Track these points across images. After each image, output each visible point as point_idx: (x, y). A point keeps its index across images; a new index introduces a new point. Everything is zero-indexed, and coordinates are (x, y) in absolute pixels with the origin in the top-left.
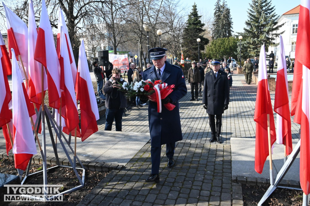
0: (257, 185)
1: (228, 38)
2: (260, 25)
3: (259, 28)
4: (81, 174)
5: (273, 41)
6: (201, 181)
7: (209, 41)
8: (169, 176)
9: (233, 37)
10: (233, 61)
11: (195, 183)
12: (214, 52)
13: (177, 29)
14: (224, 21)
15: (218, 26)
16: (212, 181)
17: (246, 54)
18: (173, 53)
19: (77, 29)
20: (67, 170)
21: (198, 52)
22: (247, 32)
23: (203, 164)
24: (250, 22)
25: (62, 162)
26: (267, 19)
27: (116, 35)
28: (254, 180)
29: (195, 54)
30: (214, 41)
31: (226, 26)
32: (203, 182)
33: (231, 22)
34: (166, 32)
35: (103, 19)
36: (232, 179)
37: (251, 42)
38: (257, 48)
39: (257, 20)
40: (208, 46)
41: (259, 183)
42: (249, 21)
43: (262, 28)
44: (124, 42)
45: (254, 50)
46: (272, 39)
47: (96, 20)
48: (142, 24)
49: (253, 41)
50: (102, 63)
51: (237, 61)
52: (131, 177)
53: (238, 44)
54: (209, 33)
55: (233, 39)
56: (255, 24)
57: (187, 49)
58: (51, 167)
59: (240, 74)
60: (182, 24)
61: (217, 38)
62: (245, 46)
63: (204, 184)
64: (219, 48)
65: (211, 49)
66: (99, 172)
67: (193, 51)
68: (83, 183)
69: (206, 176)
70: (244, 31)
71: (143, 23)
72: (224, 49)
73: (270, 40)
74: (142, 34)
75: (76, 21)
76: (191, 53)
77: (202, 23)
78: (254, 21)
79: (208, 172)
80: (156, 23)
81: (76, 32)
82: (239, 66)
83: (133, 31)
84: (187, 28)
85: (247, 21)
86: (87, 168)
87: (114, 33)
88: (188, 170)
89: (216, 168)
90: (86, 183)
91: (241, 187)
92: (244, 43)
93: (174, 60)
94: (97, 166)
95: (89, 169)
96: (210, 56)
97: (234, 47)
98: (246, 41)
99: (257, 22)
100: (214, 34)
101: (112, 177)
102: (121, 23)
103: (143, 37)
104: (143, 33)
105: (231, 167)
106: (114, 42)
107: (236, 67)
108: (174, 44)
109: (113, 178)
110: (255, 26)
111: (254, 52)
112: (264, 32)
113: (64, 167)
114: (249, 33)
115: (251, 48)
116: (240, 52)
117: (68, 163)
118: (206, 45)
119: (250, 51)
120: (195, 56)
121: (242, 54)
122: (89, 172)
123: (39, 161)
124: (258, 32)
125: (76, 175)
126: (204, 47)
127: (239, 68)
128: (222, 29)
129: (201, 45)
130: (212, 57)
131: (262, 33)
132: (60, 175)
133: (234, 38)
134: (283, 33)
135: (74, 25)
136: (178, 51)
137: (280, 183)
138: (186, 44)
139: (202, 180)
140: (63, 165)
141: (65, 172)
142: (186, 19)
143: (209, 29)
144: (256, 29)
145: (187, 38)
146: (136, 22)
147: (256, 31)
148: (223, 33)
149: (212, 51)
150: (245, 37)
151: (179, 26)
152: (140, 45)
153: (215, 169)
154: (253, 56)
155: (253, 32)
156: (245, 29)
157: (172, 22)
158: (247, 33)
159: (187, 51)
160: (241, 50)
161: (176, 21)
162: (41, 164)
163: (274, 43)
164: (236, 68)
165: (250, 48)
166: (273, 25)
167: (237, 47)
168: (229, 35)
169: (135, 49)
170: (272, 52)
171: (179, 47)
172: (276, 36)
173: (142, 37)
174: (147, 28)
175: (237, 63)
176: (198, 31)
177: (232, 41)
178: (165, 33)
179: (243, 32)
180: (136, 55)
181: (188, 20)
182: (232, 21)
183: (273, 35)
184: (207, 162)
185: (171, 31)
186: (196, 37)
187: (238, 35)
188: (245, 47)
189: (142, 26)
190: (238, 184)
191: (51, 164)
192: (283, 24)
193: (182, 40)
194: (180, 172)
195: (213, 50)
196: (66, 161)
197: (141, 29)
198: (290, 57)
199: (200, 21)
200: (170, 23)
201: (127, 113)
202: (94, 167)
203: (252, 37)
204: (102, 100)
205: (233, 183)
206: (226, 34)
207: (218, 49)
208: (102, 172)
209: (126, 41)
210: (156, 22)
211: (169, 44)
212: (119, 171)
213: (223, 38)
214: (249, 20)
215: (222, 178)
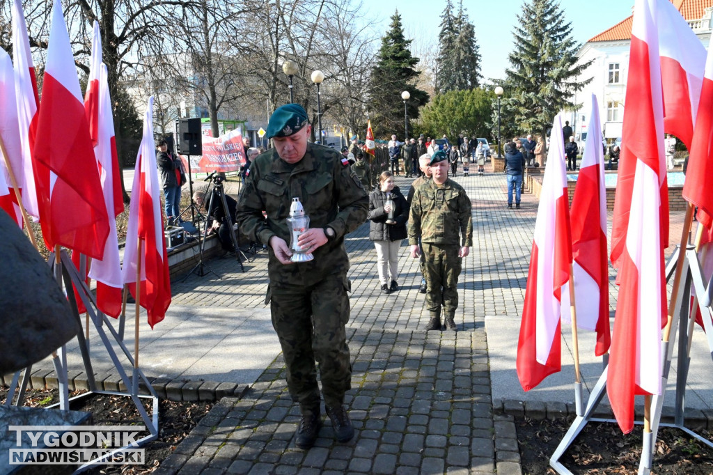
0: (546, 418)
1: (471, 90)
2: (541, 62)
3: (538, 70)
4: (149, 410)
5: (570, 100)
6: (426, 415)
7: (428, 97)
8: (353, 406)
9: (482, 88)
10: (484, 142)
11: (413, 420)
12: (440, 122)
13: (356, 68)
14: (462, 53)
15: (449, 64)
16: (451, 413)
17: (511, 127)
18: (348, 124)
19: (124, 65)
20: (114, 402)
21: (404, 123)
22: (512, 78)
23: (428, 377)
24: (519, 57)
25: (102, 383)
26: (556, 51)
27: (216, 81)
28: (540, 408)
29: (397, 126)
30: (439, 98)
31: (465, 64)
32: (430, 417)
33: (478, 55)
34: (332, 77)
35: (187, 44)
36: (494, 407)
37: (523, 101)
38: (535, 114)
39: (533, 51)
40: (425, 108)
41: (552, 413)
42: (516, 54)
43: (545, 69)
44: (235, 98)
45: (528, 118)
46: (568, 95)
47: (170, 46)
48: (277, 57)
49: (526, 99)
50: (187, 147)
51: (492, 142)
52: (267, 412)
53: (493, 105)
54: (429, 79)
55: (482, 92)
56: (530, 60)
57: (380, 115)
58: (75, 396)
59: (498, 173)
60: (367, 58)
61: (446, 91)
62: (509, 109)
63: (432, 420)
64: (451, 113)
65: (433, 115)
66: (192, 402)
67: (392, 119)
68: (156, 428)
69: (436, 403)
70: (507, 76)
71: (277, 55)
72: (463, 115)
73: (563, 96)
74: (276, 79)
75: (121, 48)
76: (388, 125)
77: (413, 55)
78: (528, 53)
79: (440, 393)
80: (308, 56)
81: (120, 74)
82: (495, 155)
83: (255, 73)
84: (378, 66)
85: (513, 53)
86: (162, 395)
87: (211, 78)
88: (396, 392)
89: (457, 384)
90: (162, 431)
91: (513, 424)
92: (504, 102)
93: (348, 139)
94: (187, 390)
95: (168, 396)
96: (431, 131)
97: (485, 111)
98: (510, 99)
99: (535, 56)
100: (438, 82)
101: (224, 413)
102: (227, 54)
103: (279, 86)
104: (278, 76)
105: (490, 382)
106: (210, 98)
107: (490, 156)
108: (349, 102)
109: (225, 416)
110: (530, 64)
111: (529, 124)
112: (549, 78)
113: (106, 395)
114: (517, 81)
115: (522, 115)
116: (497, 122)
117: (118, 385)
118: (422, 107)
119: (520, 120)
120: (399, 131)
121: (503, 128)
122: (168, 403)
123: (45, 384)
124: (537, 79)
125: (136, 412)
126: (418, 111)
127: (495, 159)
128: (457, 70)
129: (412, 107)
130: (436, 132)
131: (545, 80)
132: (98, 414)
133: (485, 90)
134: (589, 82)
135: (117, 58)
136: (357, 121)
137: (596, 411)
138: (378, 104)
139: (428, 412)
140: (104, 389)
141: (109, 406)
142: (376, 47)
143: (429, 71)
144: (533, 72)
145: (378, 89)
146: (262, 52)
147: (533, 76)
148: (460, 80)
149: (436, 119)
150: (507, 89)
151: (359, 63)
152: (272, 106)
153: (454, 387)
154: (526, 133)
155: (526, 78)
156: (509, 72)
157: (344, 54)
158: (514, 80)
159: (380, 120)
160: (499, 119)
161: (353, 50)
162: (49, 390)
163: (571, 105)
164: (489, 158)
165: (519, 113)
166: (568, 64)
167: (491, 112)
168: (472, 83)
169: (260, 113)
170: (567, 123)
171: (360, 110)
172: (576, 90)
173: (277, 87)
174: (290, 68)
175: (491, 148)
176: (404, 74)
177: (479, 97)
178: (329, 78)
179: (504, 79)
180: (261, 129)
181: (382, 50)
182: (479, 53)
183: (568, 85)
184: (436, 371)
185: (341, 73)
186: (399, 88)
187: (492, 84)
188: (509, 113)
189: (276, 62)
190: (507, 417)
191: (75, 390)
192: (590, 63)
193: (369, 94)
194: (377, 395)
195: (438, 117)
196: (111, 381)
197: (274, 69)
198: (604, 134)
199: (408, 51)
200: (340, 54)
201: (246, 263)
202: (180, 391)
203: (524, 89)
204: (188, 234)
205: (495, 415)
206: (466, 83)
207: (448, 115)
208: (198, 402)
209: (239, 96)
210: (308, 52)
211: (338, 105)
212: (240, 399)
213: (460, 90)
214: (518, 51)
215: (472, 406)
